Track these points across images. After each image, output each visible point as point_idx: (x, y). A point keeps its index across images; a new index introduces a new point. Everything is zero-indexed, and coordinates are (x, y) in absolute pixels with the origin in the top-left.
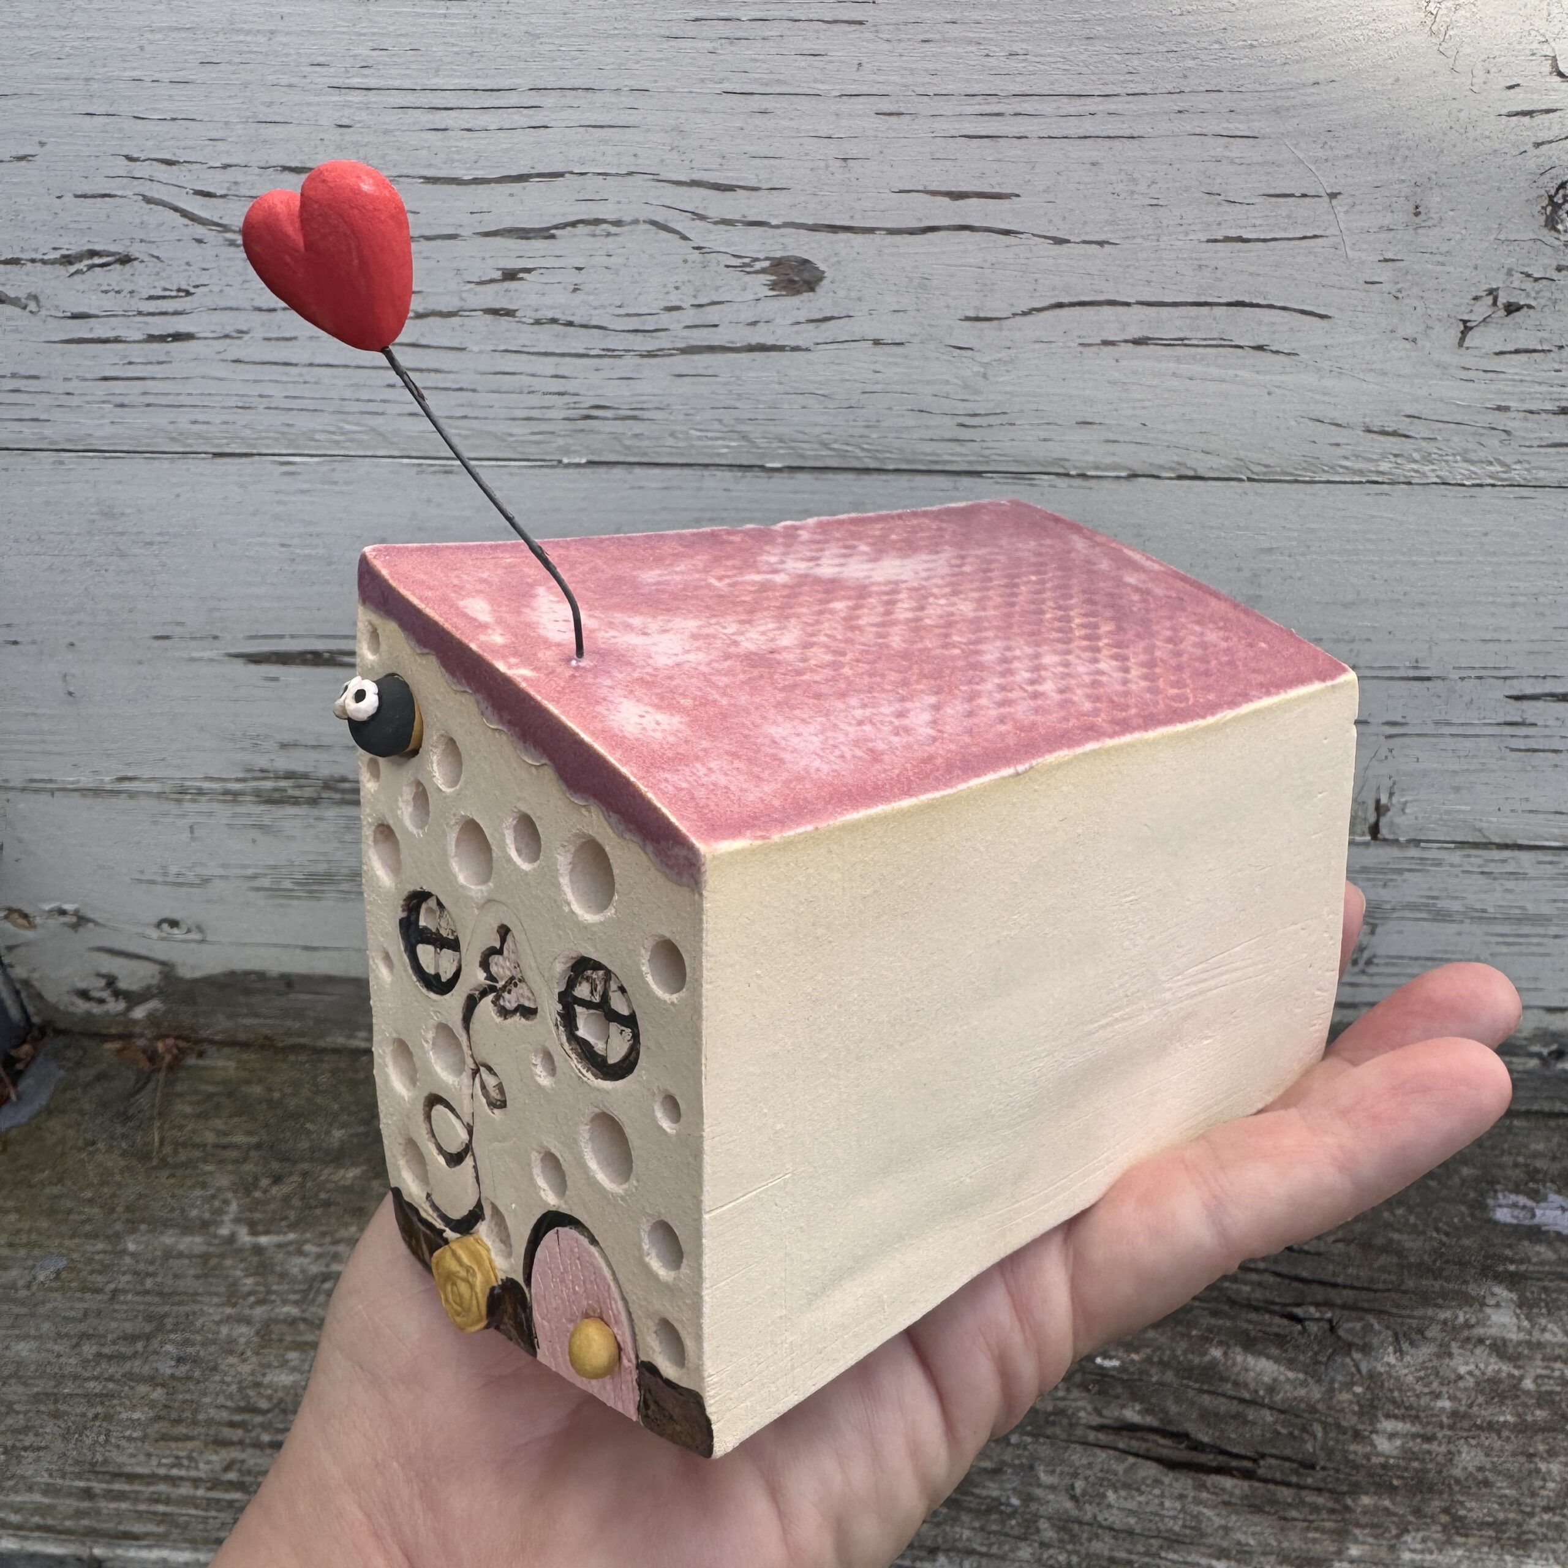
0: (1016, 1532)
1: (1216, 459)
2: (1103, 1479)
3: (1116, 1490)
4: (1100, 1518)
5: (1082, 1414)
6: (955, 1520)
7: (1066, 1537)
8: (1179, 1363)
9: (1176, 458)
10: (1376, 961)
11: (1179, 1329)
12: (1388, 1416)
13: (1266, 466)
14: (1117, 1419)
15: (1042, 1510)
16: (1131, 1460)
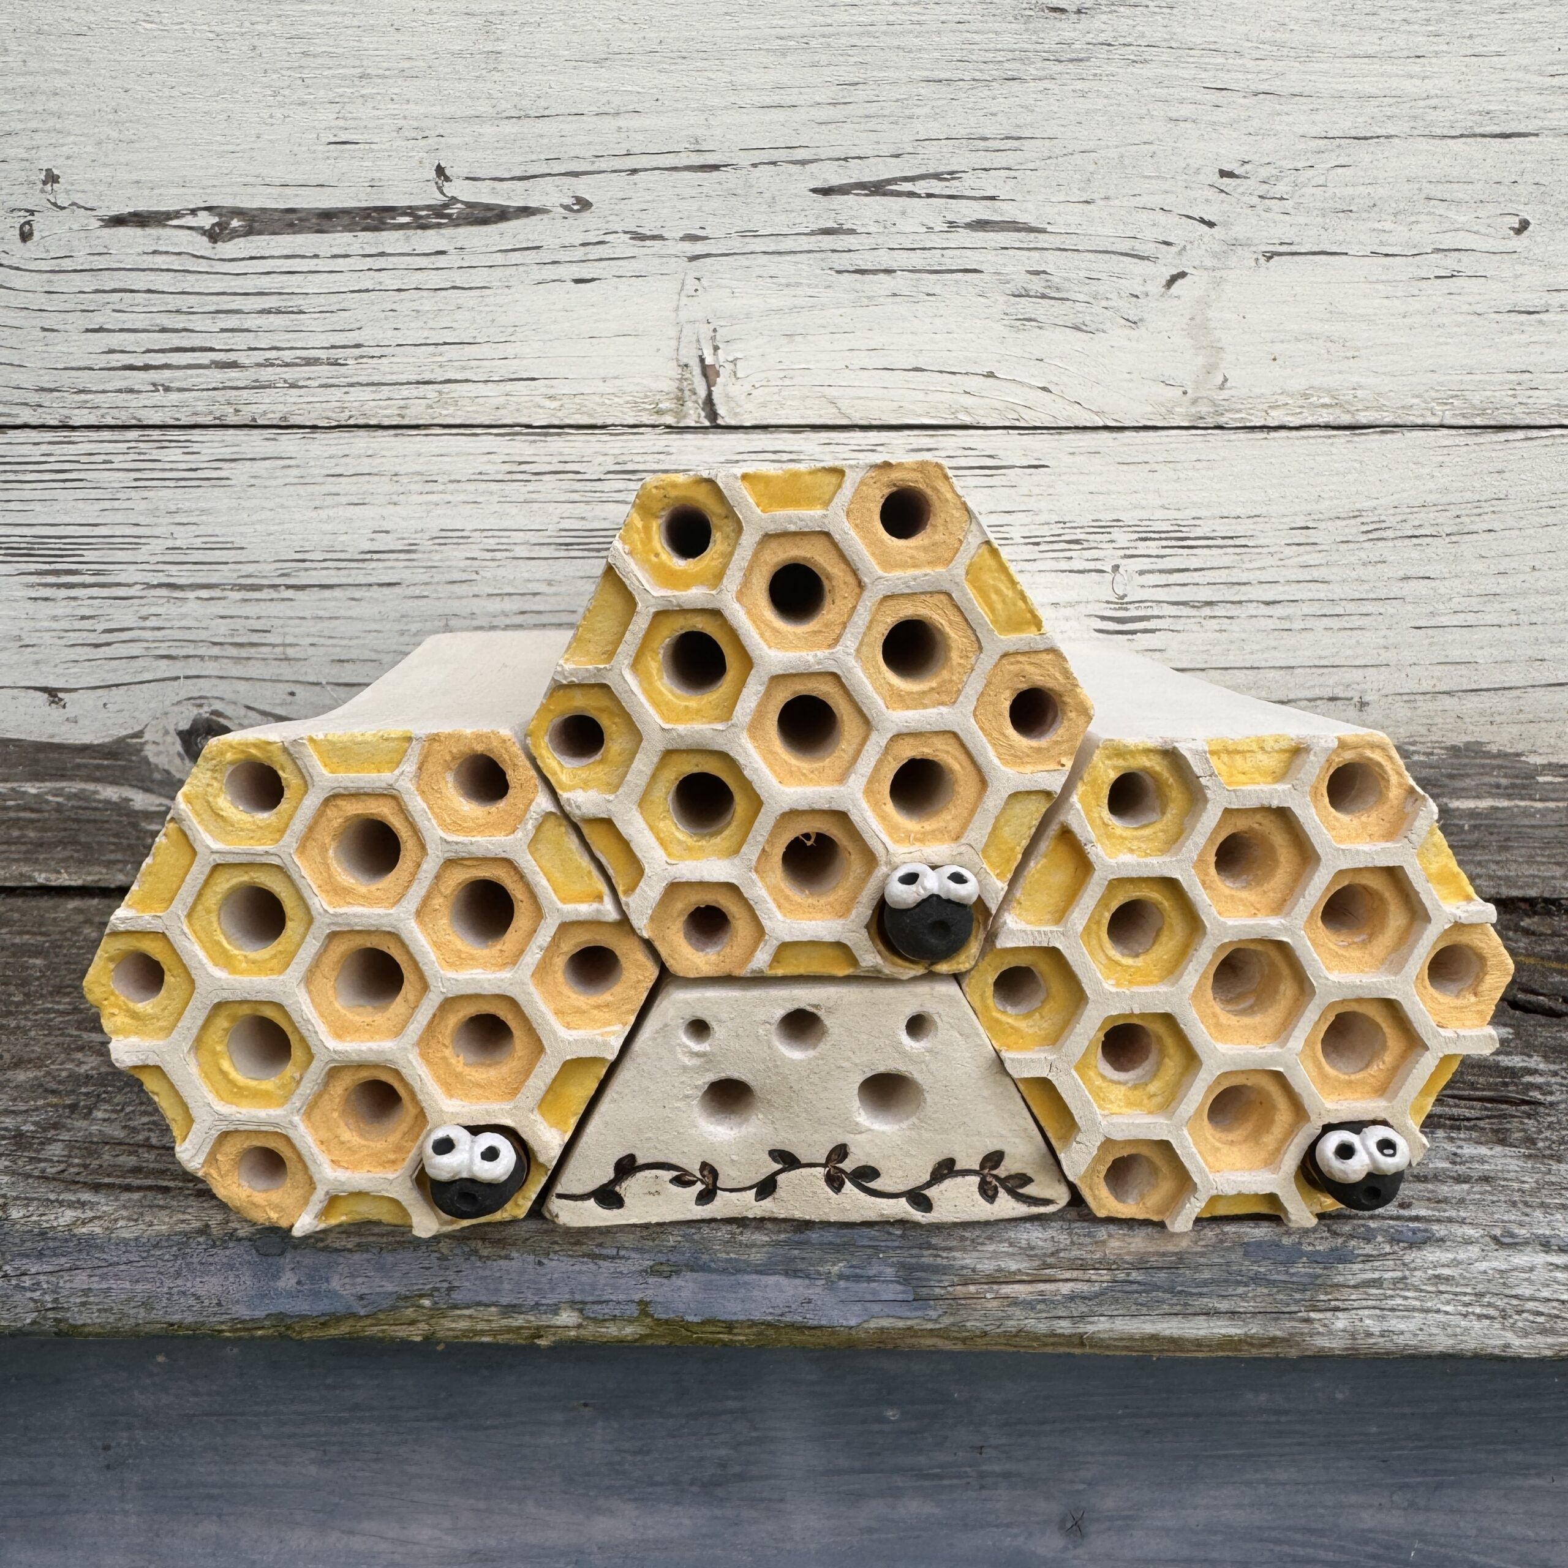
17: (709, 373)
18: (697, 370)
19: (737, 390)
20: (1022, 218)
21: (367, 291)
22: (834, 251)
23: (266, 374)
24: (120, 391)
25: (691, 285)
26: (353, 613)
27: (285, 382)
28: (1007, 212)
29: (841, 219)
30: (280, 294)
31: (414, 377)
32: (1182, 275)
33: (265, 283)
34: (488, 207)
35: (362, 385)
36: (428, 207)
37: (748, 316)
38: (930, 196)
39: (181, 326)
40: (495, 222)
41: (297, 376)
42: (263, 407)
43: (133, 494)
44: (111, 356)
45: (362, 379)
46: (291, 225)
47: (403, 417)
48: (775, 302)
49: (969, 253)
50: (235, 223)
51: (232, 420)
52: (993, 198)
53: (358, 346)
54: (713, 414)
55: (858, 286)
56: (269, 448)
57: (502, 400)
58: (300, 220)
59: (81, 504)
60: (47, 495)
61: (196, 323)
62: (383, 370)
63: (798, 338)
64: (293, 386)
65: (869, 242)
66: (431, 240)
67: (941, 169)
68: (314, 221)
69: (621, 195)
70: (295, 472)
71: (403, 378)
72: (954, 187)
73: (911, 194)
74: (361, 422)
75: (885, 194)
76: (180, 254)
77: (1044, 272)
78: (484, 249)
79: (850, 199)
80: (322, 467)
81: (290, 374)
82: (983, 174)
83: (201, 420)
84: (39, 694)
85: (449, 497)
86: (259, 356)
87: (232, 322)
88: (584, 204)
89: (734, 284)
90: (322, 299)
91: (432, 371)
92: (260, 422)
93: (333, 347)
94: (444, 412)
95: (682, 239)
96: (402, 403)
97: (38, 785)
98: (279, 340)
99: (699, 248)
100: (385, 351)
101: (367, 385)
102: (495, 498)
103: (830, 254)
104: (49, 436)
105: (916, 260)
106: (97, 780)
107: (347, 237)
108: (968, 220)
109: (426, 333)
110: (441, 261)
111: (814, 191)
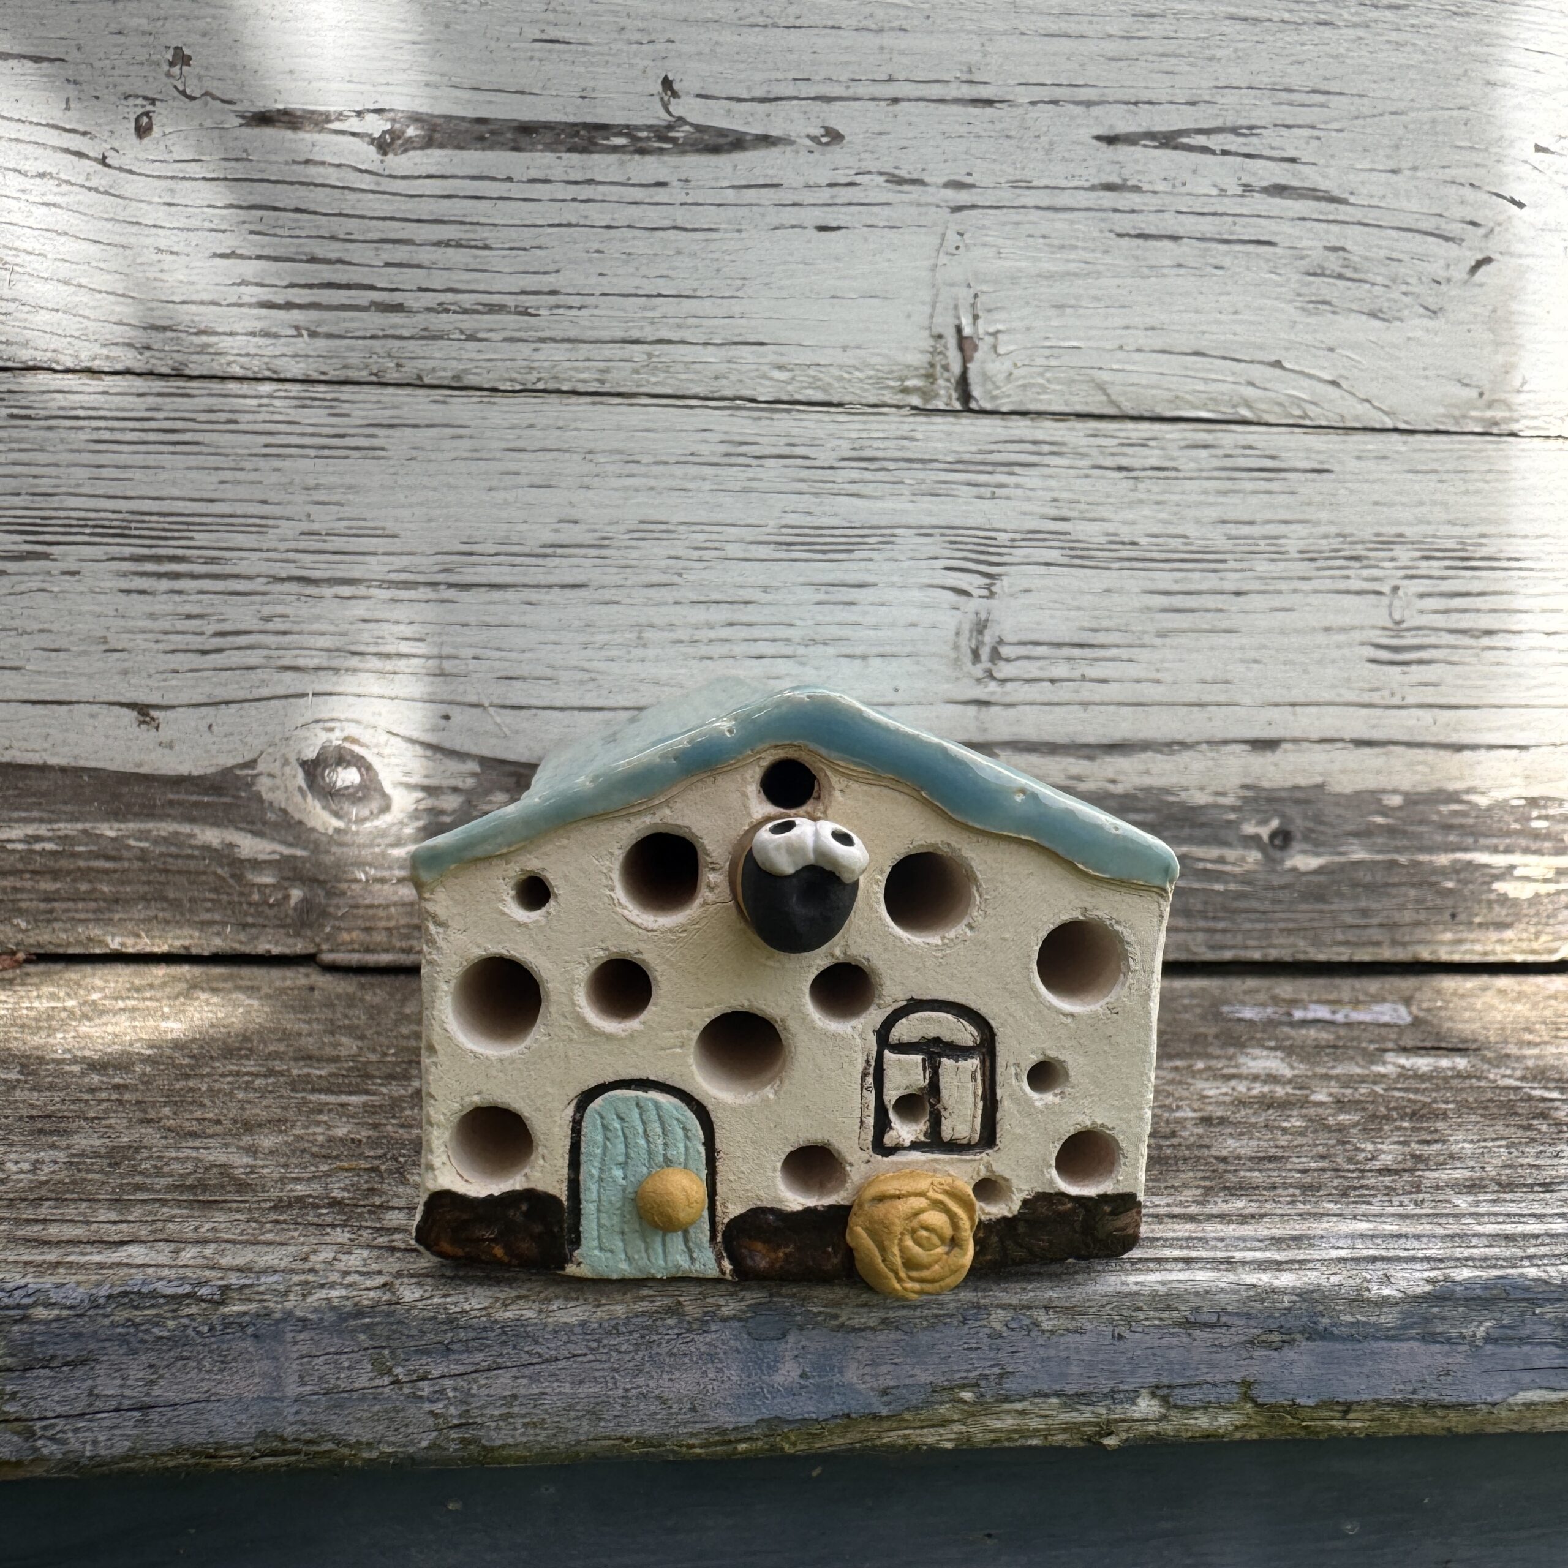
17: (965, 344)
18: (952, 342)
19: (997, 368)
20: (1323, 185)
21: (569, 225)
22: (1116, 210)
23: (441, 322)
24: (253, 334)
25: (952, 238)
26: (527, 619)
27: (462, 332)
28: (1310, 177)
29: (1126, 173)
30: (462, 223)
31: (619, 334)
32: (1488, 260)
33: (444, 208)
34: (722, 133)
35: (554, 340)
36: (649, 128)
37: (1014, 279)
38: (1225, 153)
39: (333, 256)
40: (729, 151)
41: (477, 326)
42: (431, 364)
43: (261, 463)
44: (243, 288)
45: (559, 334)
46: (481, 139)
47: (602, 382)
48: (1048, 266)
49: (1262, 221)
50: (411, 132)
51: (393, 376)
52: (1293, 160)
53: (554, 293)
54: (965, 395)
55: (1139, 252)
56: (437, 413)
57: (723, 368)
58: (493, 133)
59: (193, 474)
60: (151, 460)
61: (355, 252)
62: (583, 323)
63: (1069, 311)
64: (472, 338)
65: (1155, 202)
66: (650, 168)
67: (1241, 122)
68: (509, 135)
69: (878, 128)
70: (466, 444)
71: (606, 335)
72: (1253, 144)
73: (1205, 150)
74: (551, 386)
75: (1176, 147)
76: (339, 166)
77: (1343, 249)
78: (714, 184)
79: (1137, 152)
80: (500, 439)
81: (469, 322)
82: (1285, 132)
83: (353, 375)
84: (125, 711)
85: (652, 482)
86: (430, 299)
87: (401, 254)
88: (835, 137)
89: (1000, 242)
90: (513, 233)
91: (641, 328)
92: (427, 380)
93: (523, 292)
94: (653, 379)
95: (947, 185)
96: (601, 365)
97: (116, 825)
98: (458, 279)
99: (963, 197)
100: (589, 301)
101: (563, 341)
102: (707, 486)
103: (1111, 215)
104: (157, 385)
105: (1206, 226)
106: (192, 820)
107: (549, 157)
108: (1265, 183)
109: (637, 282)
110: (661, 195)
111: (1098, 138)
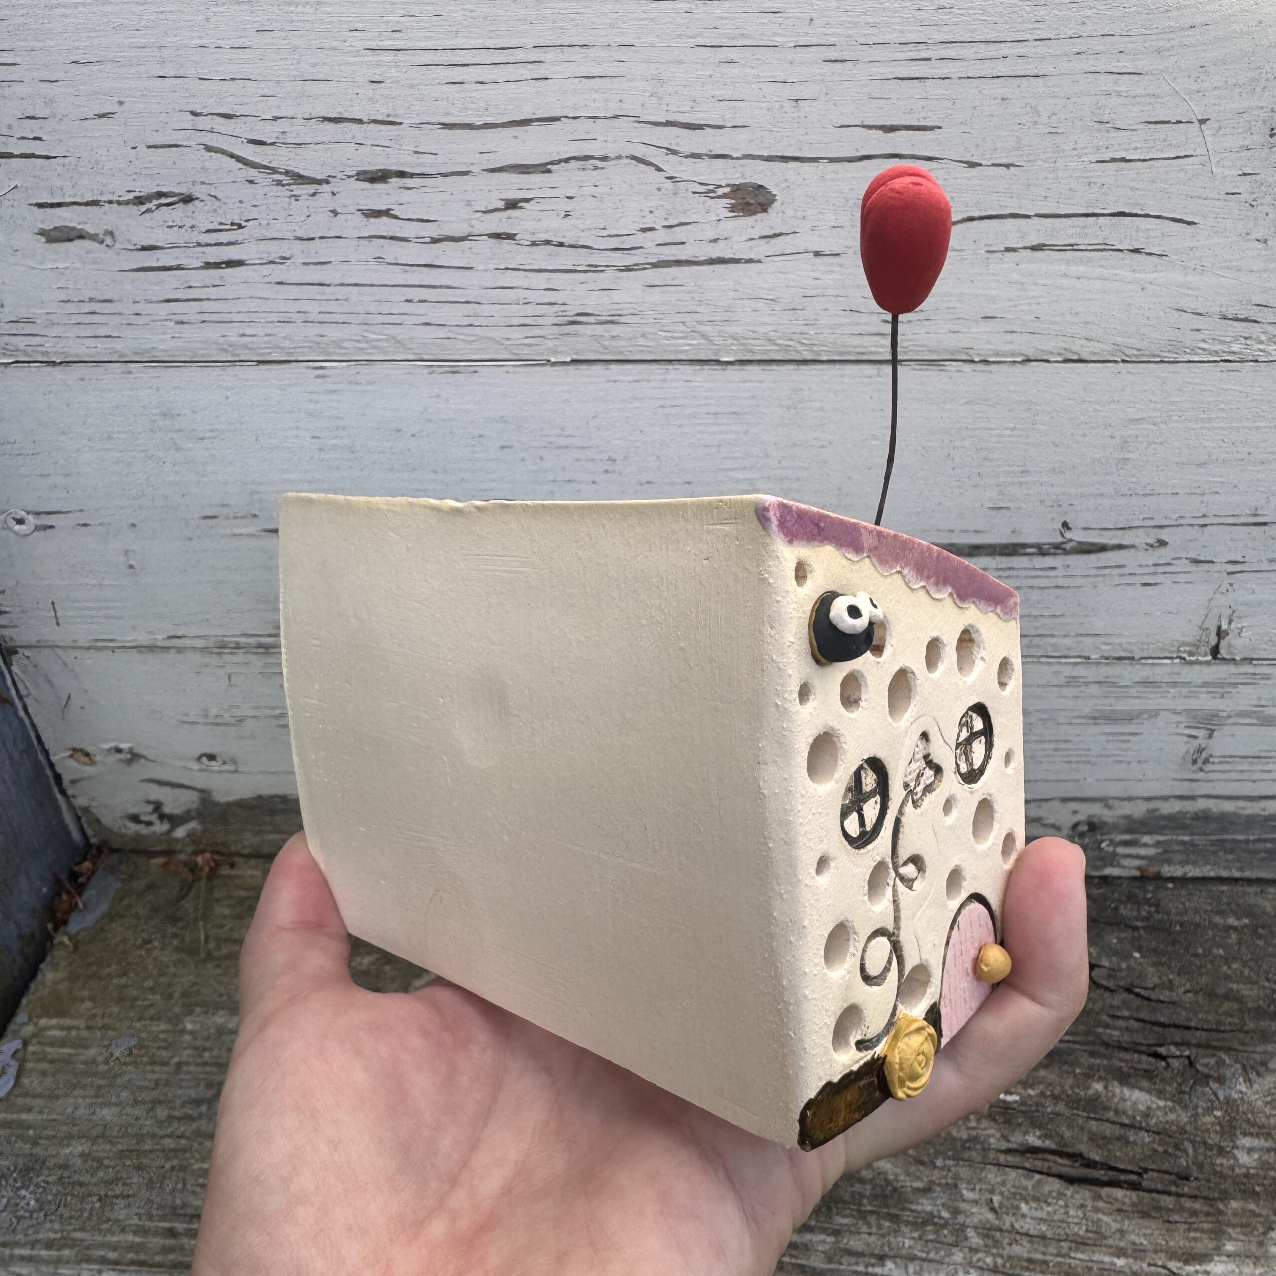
0: (950, 1239)
1: (1097, 345)
2: (1015, 1194)
3: (1027, 1202)
4: (1017, 1226)
5: (992, 1140)
6: (897, 1232)
7: (990, 1242)
8: (1068, 1095)
9: (1064, 345)
10: (1211, 760)
11: (1065, 1067)
12: (1245, 1134)
13: (1139, 350)
14: (1021, 1144)
15: (968, 1222)
16: (1037, 1177)
18: (1213, 632)
19: (1237, 642)
25: (1225, 586)
36: (1050, 544)
54: (1216, 653)
66: (1047, 561)
69: (1190, 538)
78: (1084, 567)
88: (1162, 543)
89: (1255, 587)
95: (1227, 562)
99: (1237, 568)
110: (1051, 573)
